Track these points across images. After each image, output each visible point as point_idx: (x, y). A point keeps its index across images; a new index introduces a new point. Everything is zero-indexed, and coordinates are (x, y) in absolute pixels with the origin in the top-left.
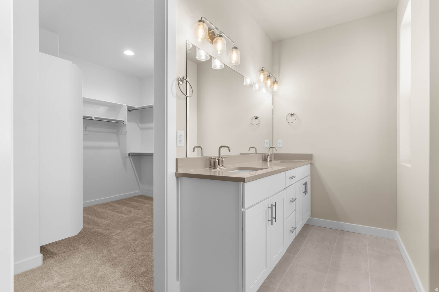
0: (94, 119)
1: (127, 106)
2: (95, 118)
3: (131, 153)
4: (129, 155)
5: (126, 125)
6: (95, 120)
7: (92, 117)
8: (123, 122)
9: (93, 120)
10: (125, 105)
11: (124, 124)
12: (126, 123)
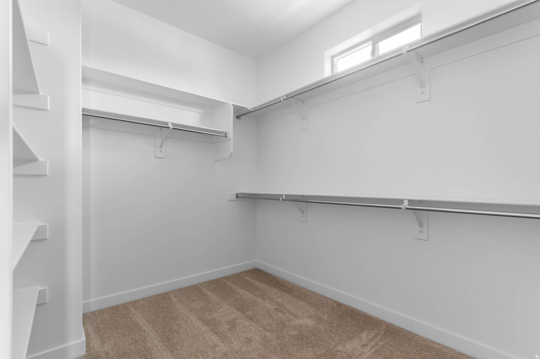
0: (171, 127)
1: (232, 104)
2: (172, 124)
3: (241, 193)
4: (237, 198)
5: (230, 139)
6: (173, 128)
7: (167, 123)
8: (226, 135)
9: (169, 128)
10: (231, 103)
11: (228, 138)
12: (231, 135)
